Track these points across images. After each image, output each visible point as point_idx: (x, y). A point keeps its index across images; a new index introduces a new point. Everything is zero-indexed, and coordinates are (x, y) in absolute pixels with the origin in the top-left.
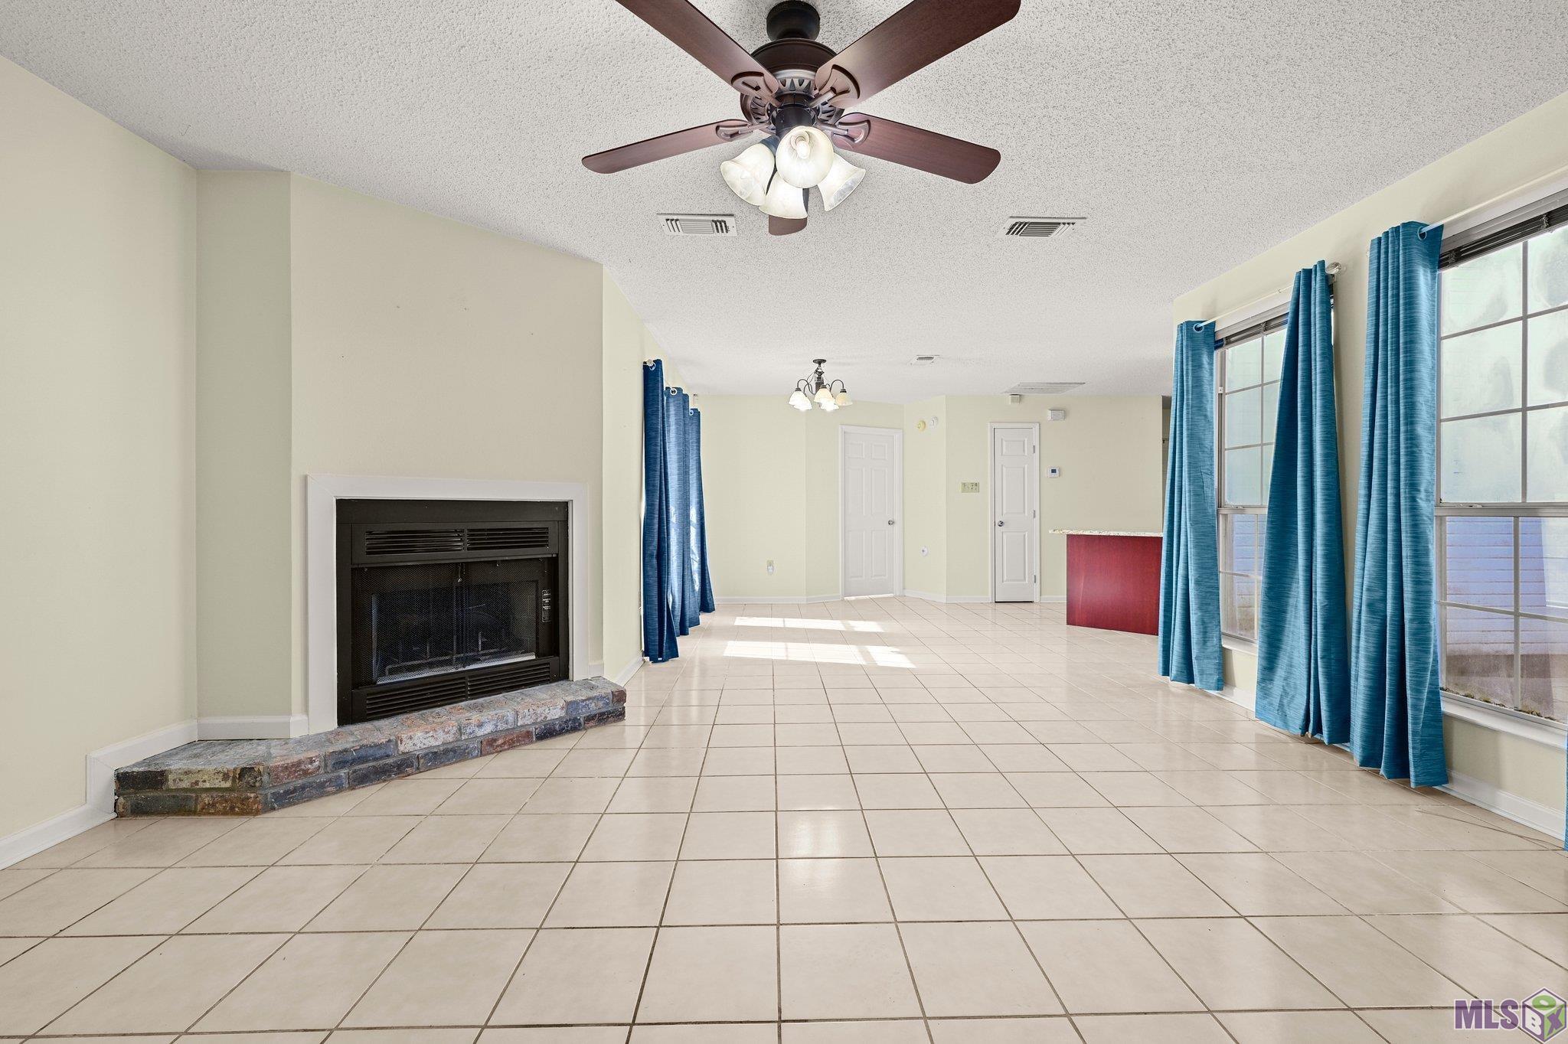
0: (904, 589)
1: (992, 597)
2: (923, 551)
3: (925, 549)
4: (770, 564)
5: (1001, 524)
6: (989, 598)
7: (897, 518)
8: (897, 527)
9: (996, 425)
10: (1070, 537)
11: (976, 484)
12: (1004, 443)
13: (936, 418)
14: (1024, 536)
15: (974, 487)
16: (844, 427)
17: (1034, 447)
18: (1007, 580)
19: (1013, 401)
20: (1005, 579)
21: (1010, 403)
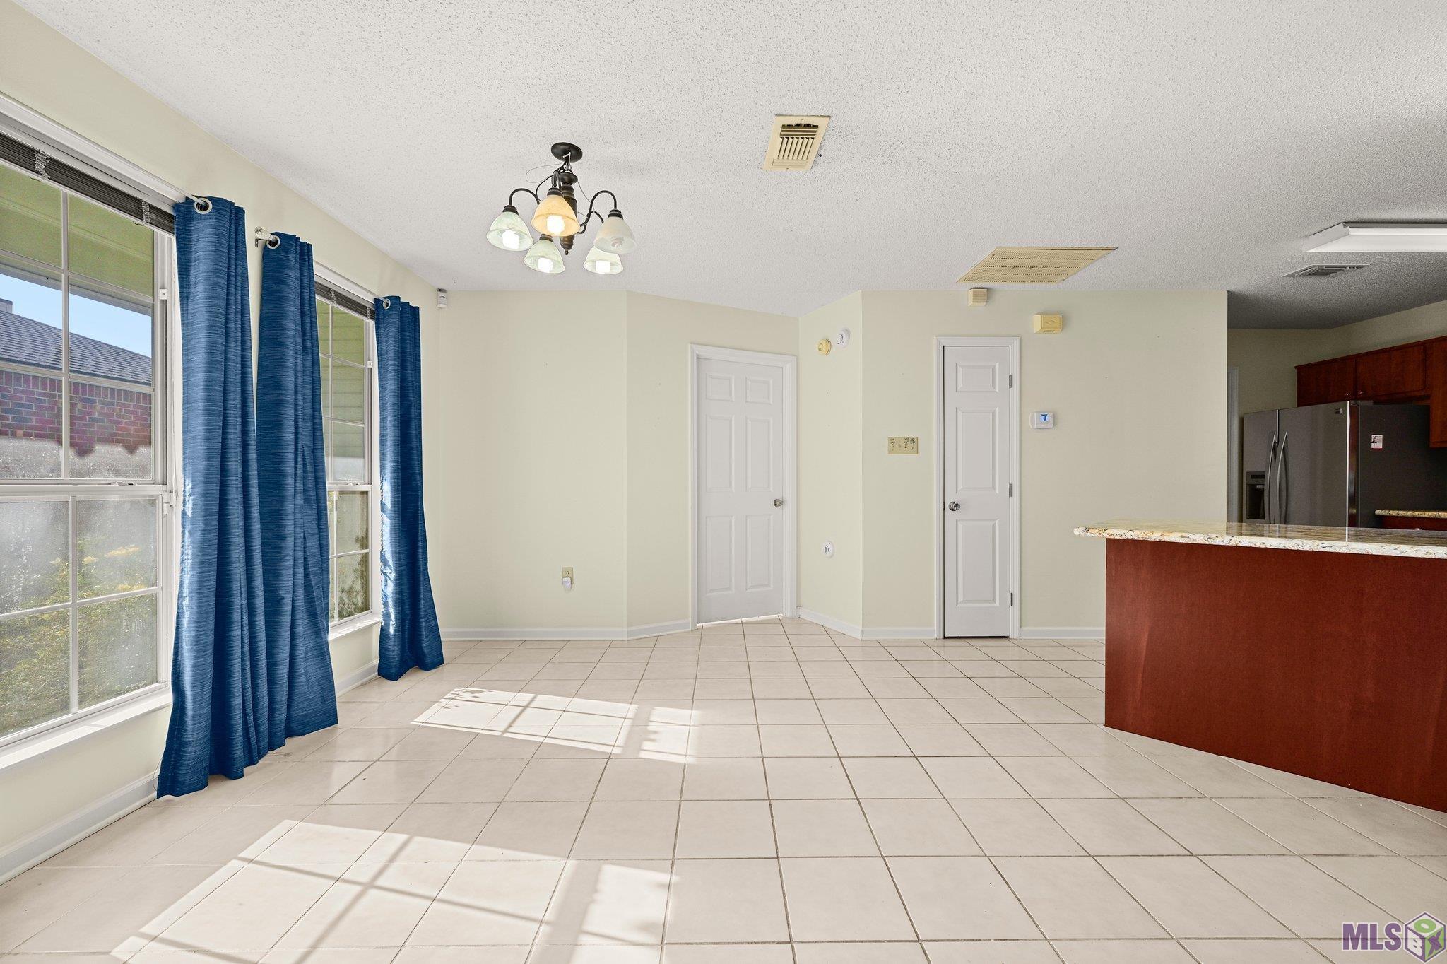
0: (798, 606)
1: (939, 631)
2: (826, 550)
3: (830, 547)
4: (568, 574)
5: (955, 507)
6: (934, 631)
7: (788, 496)
8: (788, 509)
9: (945, 341)
10: (1115, 547)
11: (913, 440)
12: (960, 370)
13: (847, 331)
14: (994, 526)
15: (910, 445)
16: (694, 346)
17: (1011, 377)
18: (964, 601)
19: (976, 298)
20: (961, 598)
21: (971, 302)
